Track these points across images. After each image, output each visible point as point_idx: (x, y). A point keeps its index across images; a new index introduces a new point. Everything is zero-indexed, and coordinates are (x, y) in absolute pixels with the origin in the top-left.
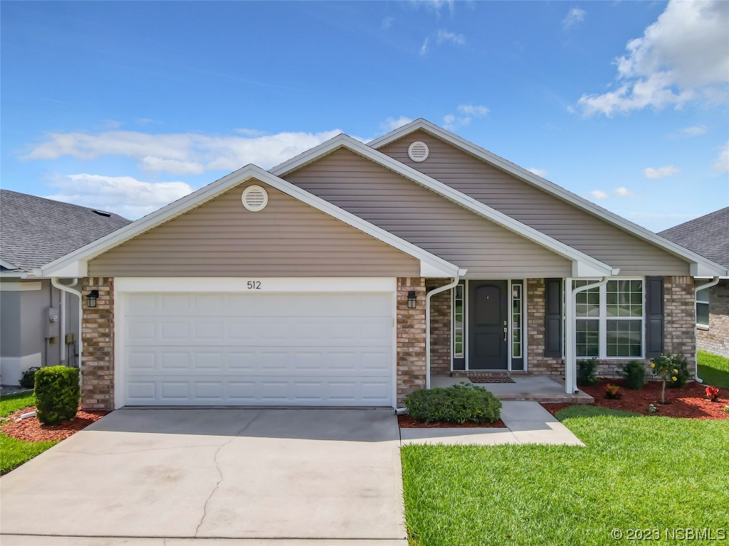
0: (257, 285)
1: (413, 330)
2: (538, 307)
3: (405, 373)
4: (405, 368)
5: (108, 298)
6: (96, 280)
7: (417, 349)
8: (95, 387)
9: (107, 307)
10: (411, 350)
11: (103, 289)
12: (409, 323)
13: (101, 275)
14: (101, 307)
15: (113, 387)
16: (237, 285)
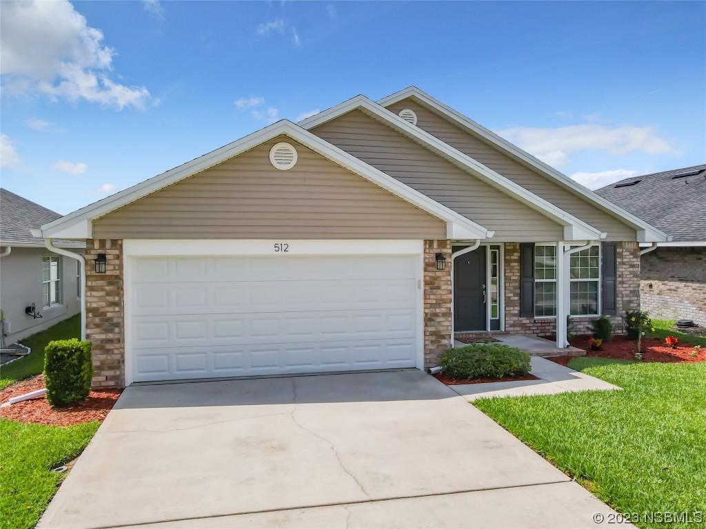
0: (284, 247)
1: (439, 292)
2: (514, 271)
3: (433, 334)
4: (433, 329)
5: (117, 262)
6: (102, 242)
7: (444, 310)
8: (102, 362)
9: (117, 273)
10: (438, 310)
11: (111, 253)
12: (436, 285)
13: (108, 237)
14: (108, 273)
15: (123, 362)
16: (263, 247)
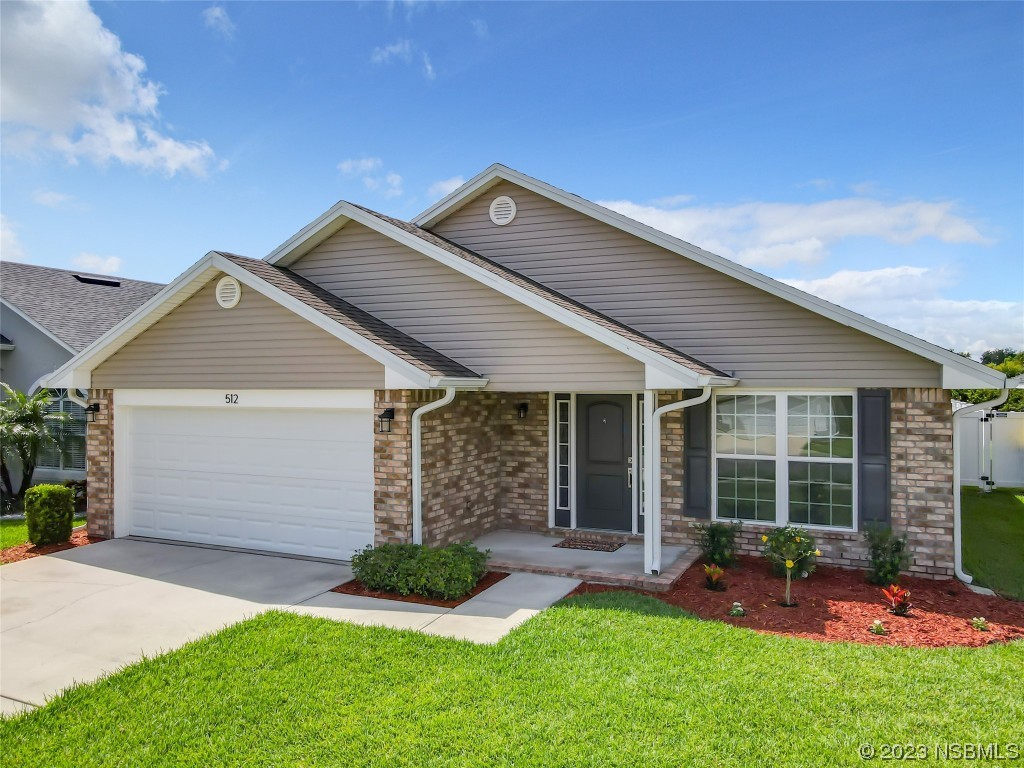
0: (234, 398)
1: (391, 463)
2: (674, 437)
3: (383, 521)
4: (383, 514)
5: (108, 412)
6: (98, 391)
7: (397, 489)
8: (97, 510)
9: (105, 422)
10: (390, 489)
11: (103, 402)
12: (387, 453)
13: (102, 387)
14: (102, 423)
15: (112, 512)
16: (214, 398)
